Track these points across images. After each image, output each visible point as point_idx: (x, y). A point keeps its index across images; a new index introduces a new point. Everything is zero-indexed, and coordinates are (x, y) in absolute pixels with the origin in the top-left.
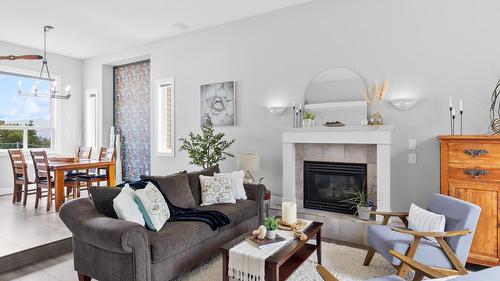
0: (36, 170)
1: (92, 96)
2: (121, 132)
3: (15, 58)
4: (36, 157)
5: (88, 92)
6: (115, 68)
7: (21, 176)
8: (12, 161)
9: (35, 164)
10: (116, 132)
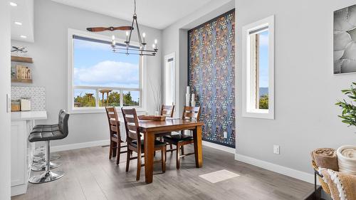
0: (127, 130)
1: (169, 60)
2: (195, 92)
3: (114, 29)
4: (127, 116)
5: (167, 58)
6: (190, 32)
7: (116, 133)
8: (109, 118)
9: (126, 123)
10: (191, 93)
